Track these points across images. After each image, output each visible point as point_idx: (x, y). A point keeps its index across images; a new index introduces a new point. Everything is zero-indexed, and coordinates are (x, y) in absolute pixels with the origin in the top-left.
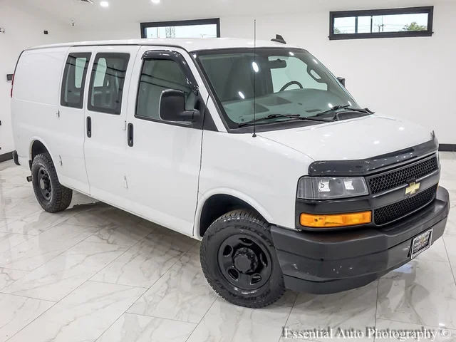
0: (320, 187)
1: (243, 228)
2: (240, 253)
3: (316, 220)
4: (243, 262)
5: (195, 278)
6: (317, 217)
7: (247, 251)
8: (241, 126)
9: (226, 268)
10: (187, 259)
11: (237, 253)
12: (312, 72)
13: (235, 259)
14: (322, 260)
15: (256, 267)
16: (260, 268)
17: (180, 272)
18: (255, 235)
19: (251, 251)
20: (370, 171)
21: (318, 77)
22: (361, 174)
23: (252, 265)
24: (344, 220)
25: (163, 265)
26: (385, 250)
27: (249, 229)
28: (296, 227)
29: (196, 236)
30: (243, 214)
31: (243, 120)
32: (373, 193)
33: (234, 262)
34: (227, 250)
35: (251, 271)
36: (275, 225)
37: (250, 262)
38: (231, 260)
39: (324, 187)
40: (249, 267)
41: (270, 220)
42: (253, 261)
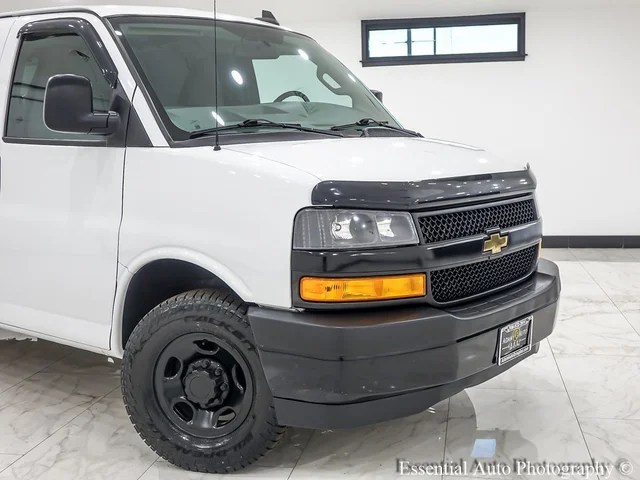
0: (334, 228)
1: (199, 319)
2: (194, 368)
3: (329, 289)
4: (201, 385)
5: (116, 434)
6: (331, 283)
7: (208, 365)
8: (194, 136)
9: (170, 401)
10: (104, 406)
11: (190, 369)
12: (326, 77)
13: (187, 383)
14: (341, 359)
15: (225, 395)
16: (234, 397)
17: (87, 427)
18: (222, 331)
19: (215, 365)
20: (420, 203)
21: (336, 86)
22: (405, 208)
23: (218, 389)
24: (379, 290)
25: (57, 417)
26: (451, 343)
27: (211, 320)
28: (294, 304)
29: (116, 352)
30: (200, 294)
31: (198, 127)
32: (427, 242)
33: (184, 387)
34: (172, 367)
35: (217, 402)
36: (255, 305)
37: (213, 382)
38: (179, 383)
39: (343, 230)
40: (212, 394)
41: (247, 296)
42: (219, 382)
